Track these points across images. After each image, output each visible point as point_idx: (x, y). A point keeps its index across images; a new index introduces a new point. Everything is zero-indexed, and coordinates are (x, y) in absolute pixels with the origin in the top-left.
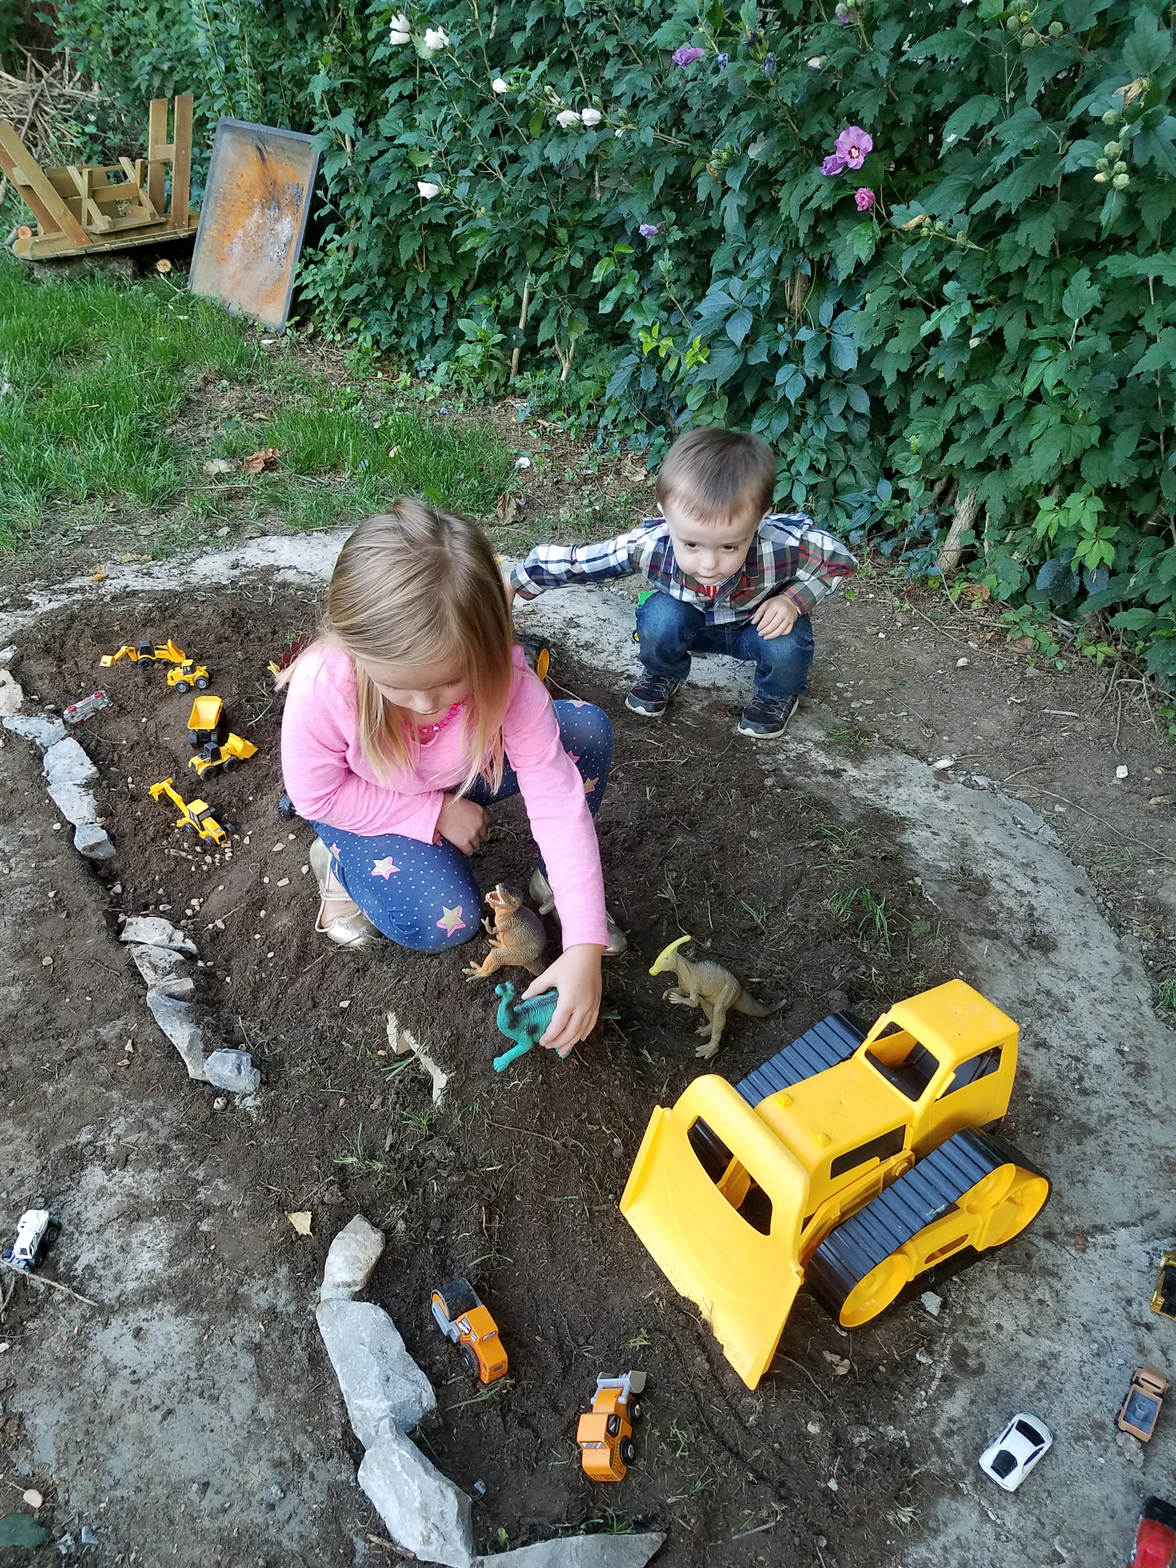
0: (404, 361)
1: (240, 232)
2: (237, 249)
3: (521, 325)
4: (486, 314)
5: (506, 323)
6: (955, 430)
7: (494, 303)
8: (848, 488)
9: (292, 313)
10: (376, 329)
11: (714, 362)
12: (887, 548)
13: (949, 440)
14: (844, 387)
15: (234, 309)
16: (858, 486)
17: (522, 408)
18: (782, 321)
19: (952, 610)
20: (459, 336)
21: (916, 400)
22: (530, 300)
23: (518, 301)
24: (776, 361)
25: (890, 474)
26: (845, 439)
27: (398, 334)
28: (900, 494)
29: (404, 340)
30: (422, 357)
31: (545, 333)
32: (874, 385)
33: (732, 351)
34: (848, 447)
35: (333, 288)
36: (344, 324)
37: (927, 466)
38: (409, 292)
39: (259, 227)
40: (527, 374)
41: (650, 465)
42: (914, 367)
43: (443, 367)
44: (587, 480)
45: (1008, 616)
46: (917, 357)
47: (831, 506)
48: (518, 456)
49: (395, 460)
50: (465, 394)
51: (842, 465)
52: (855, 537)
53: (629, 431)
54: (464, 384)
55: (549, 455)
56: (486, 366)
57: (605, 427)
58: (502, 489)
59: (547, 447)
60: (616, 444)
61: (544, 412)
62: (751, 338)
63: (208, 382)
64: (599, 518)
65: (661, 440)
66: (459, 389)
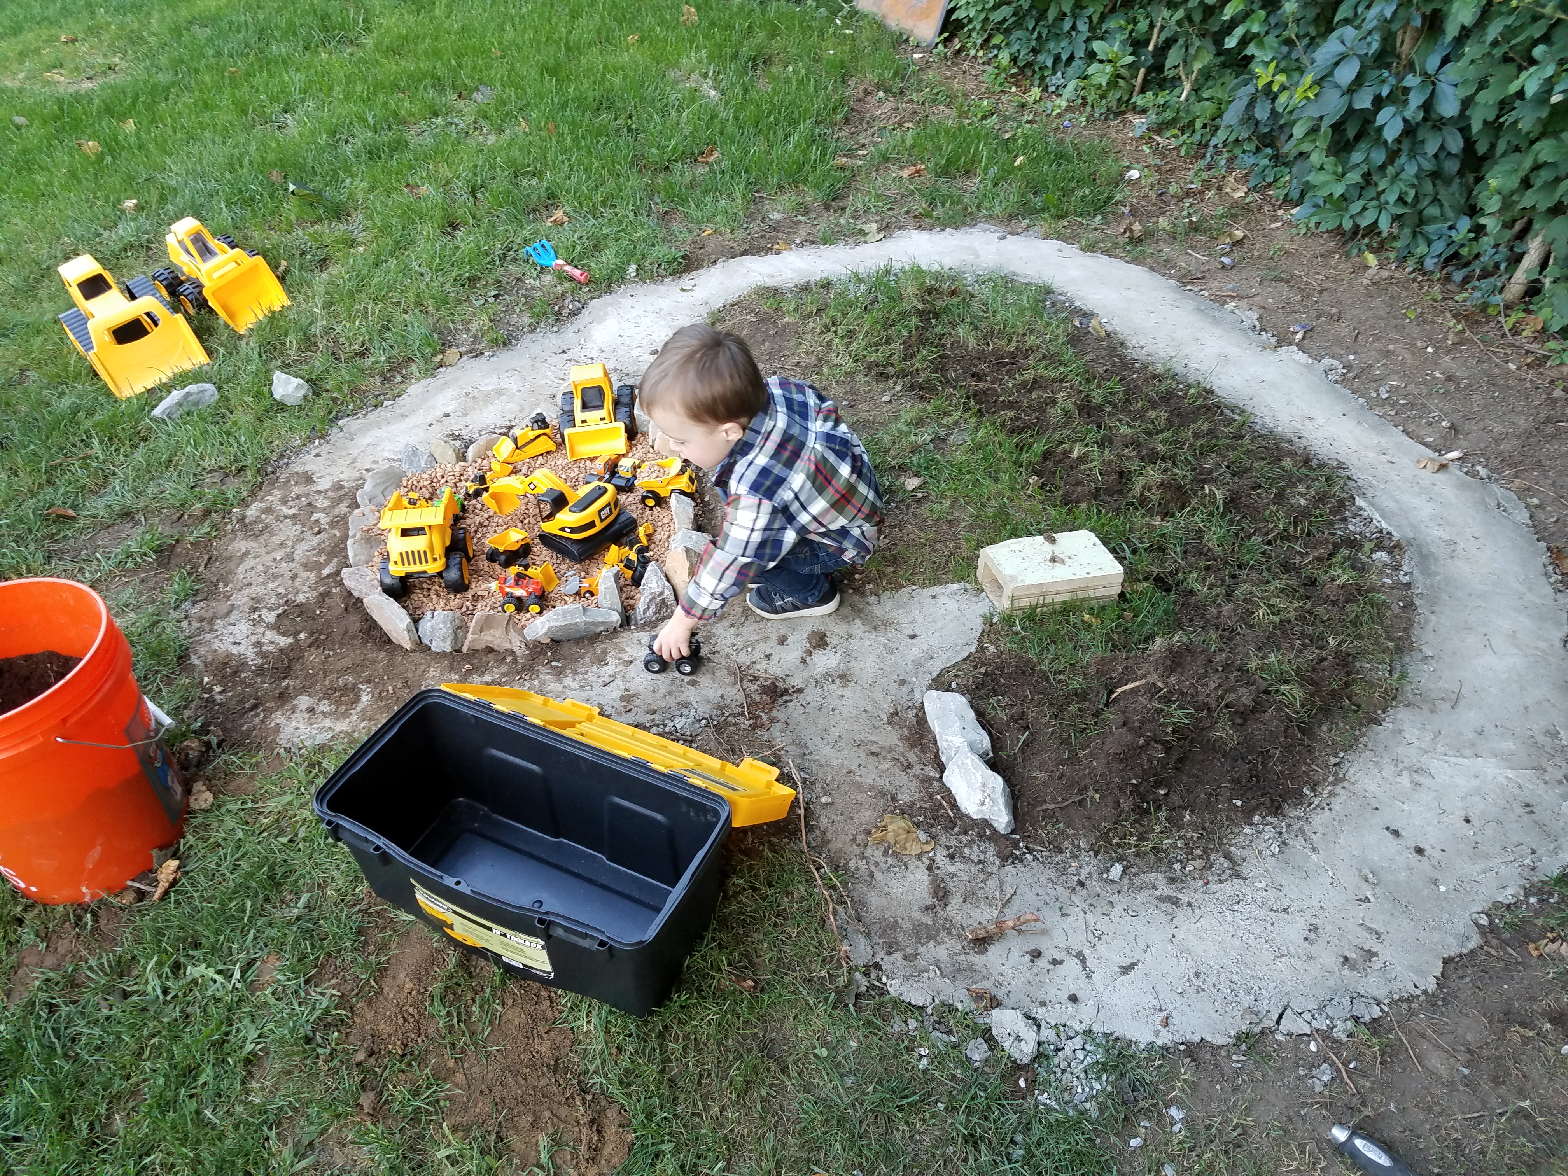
0: (1037, 76)
3: (1151, 47)
4: (1121, 37)
5: (1137, 44)
6: (1532, 176)
7: (1131, 27)
9: (943, 29)
10: (1016, 47)
11: (1323, 97)
12: (1458, 276)
13: (1526, 184)
14: (1440, 129)
15: (892, 23)
16: (1443, 218)
17: (1140, 123)
18: (1388, 66)
19: (1504, 336)
20: (1091, 56)
21: (1501, 146)
22: (1163, 28)
23: (1152, 26)
24: (1379, 102)
25: (1473, 211)
27: (1035, 51)
28: (1478, 229)
29: (1041, 58)
30: (1054, 73)
31: (1174, 57)
32: (1465, 130)
34: (1438, 182)
35: (983, 9)
36: (987, 41)
37: (1507, 204)
38: (1052, 14)
40: (1150, 94)
41: (1252, 184)
42: (1498, 117)
43: (1072, 85)
44: (1188, 193)
45: (1553, 344)
46: (1505, 105)
47: (1414, 234)
48: (1129, 168)
49: (1020, 168)
50: (1088, 109)
51: (1430, 198)
52: (1429, 263)
53: (1237, 151)
54: (1089, 100)
55: (1158, 169)
56: (1113, 84)
57: (1215, 146)
58: (1109, 198)
59: (1158, 162)
60: (1223, 162)
61: (1160, 128)
62: (1359, 82)
63: (867, 93)
64: (1195, 228)
65: (1266, 162)
66: (1084, 104)
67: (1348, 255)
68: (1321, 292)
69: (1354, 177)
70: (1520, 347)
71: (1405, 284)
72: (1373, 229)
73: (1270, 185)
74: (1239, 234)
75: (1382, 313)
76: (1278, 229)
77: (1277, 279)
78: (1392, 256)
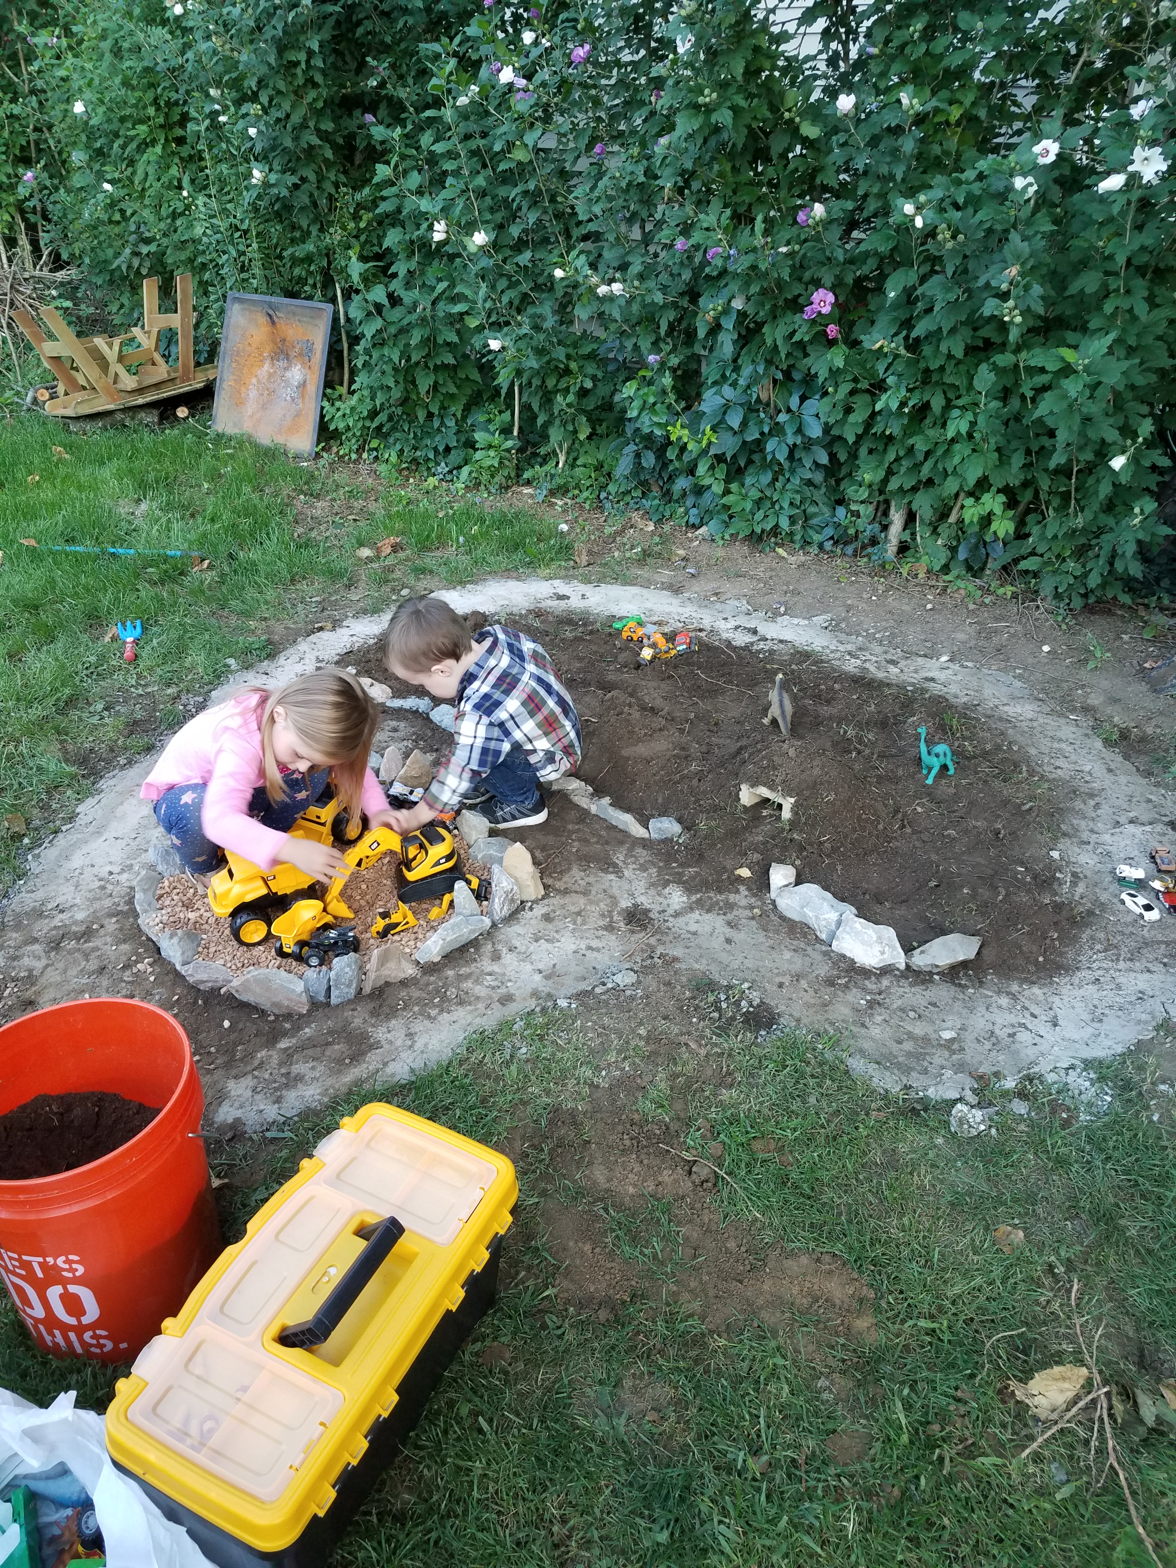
0: (424, 468)
1: (254, 381)
2: (253, 394)
4: (493, 427)
6: (895, 466)
7: (498, 418)
8: (815, 515)
9: (320, 439)
10: (398, 447)
11: (720, 442)
12: (850, 550)
13: (890, 474)
14: (811, 448)
16: (822, 512)
19: (908, 580)
21: (864, 451)
24: (765, 435)
25: (844, 502)
26: (811, 483)
27: (416, 448)
29: (422, 453)
33: (731, 433)
34: (813, 488)
38: (421, 416)
39: (270, 375)
41: (654, 520)
43: (465, 469)
47: (804, 528)
48: (556, 523)
49: (479, 535)
52: (827, 545)
53: (627, 498)
55: (576, 521)
57: (607, 498)
62: (744, 424)
63: (291, 497)
64: (648, 554)
65: (656, 502)
67: (761, 553)
68: (771, 578)
69: (754, 495)
70: (924, 584)
71: (819, 562)
72: (776, 530)
73: (669, 518)
74: (681, 553)
75: (822, 583)
76: (699, 546)
77: (736, 576)
78: (797, 546)
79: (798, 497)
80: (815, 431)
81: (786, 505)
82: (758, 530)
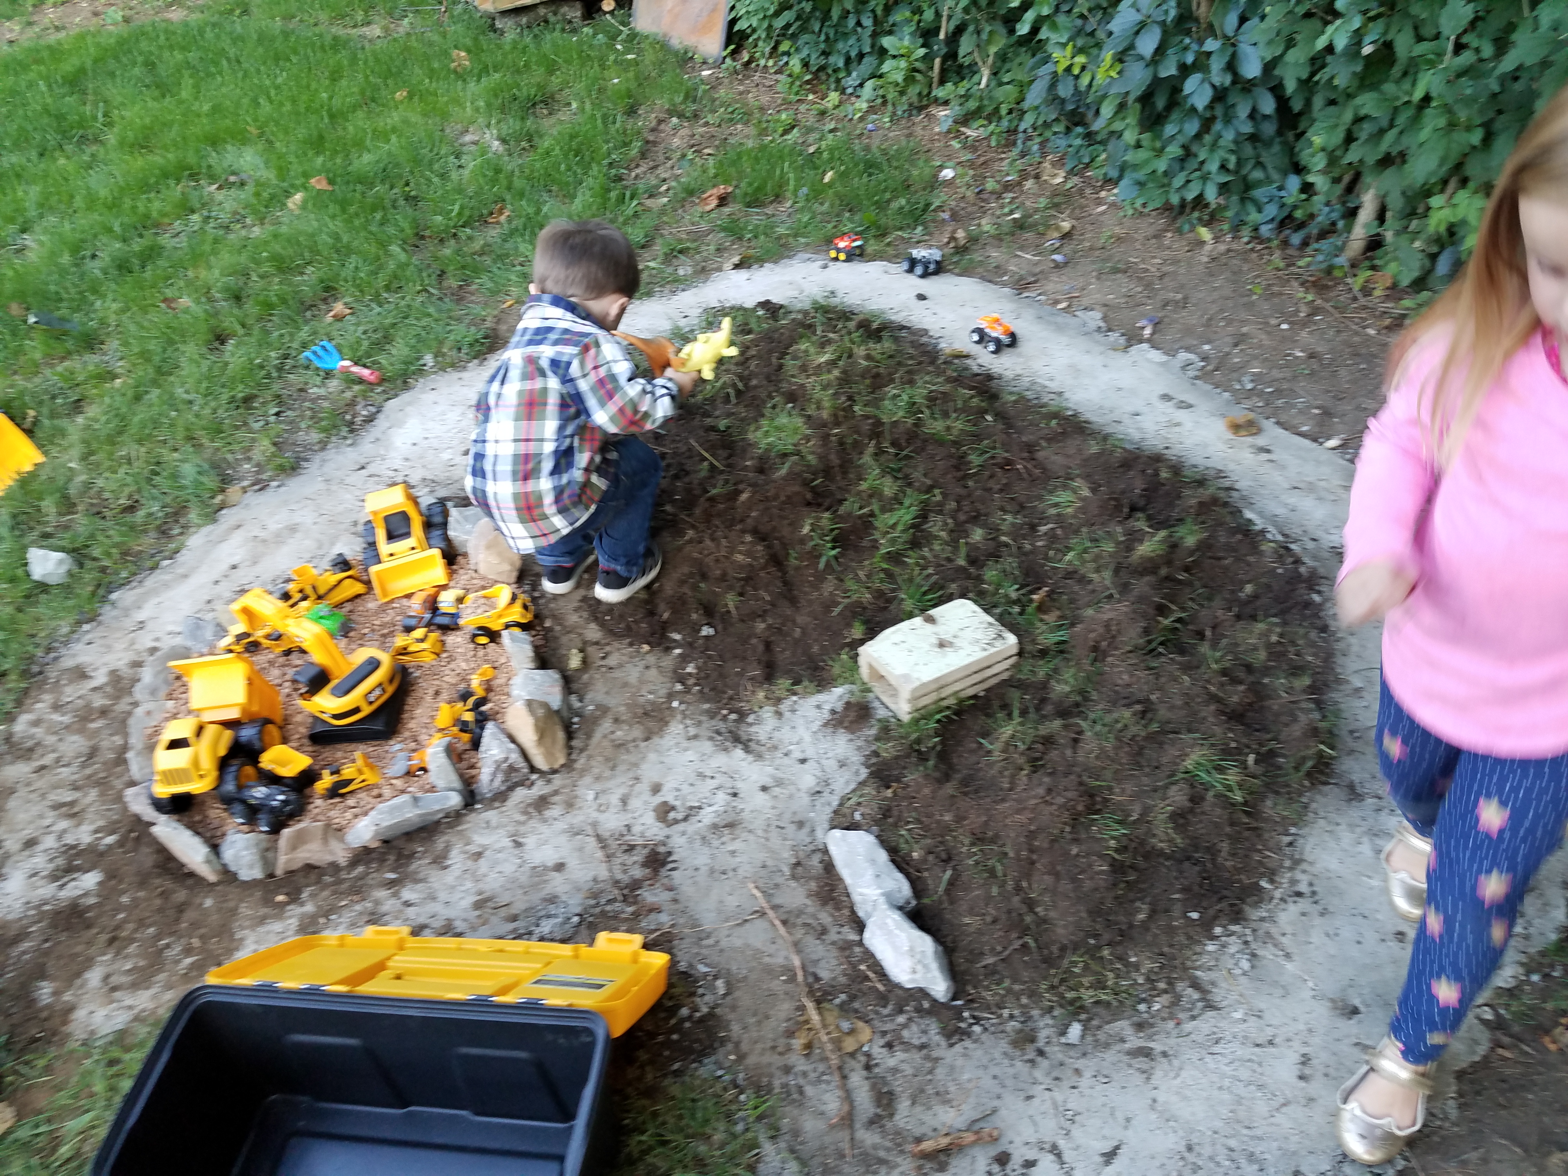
0: (832, 79)
3: (942, 36)
4: (908, 30)
5: (927, 34)
6: (1355, 128)
7: (917, 17)
9: (728, 41)
10: (805, 53)
11: (1126, 74)
12: (1296, 239)
13: (1350, 139)
14: (1250, 92)
15: (676, 43)
16: (1268, 181)
17: (944, 115)
18: (1188, 33)
19: (1355, 299)
20: (882, 53)
21: (1318, 101)
22: (950, 17)
23: (938, 15)
24: (1185, 70)
25: (1299, 169)
26: (1253, 138)
27: (825, 54)
28: (1307, 188)
29: (832, 59)
30: (849, 74)
31: (966, 45)
32: (1277, 90)
33: (1141, 64)
34: (1258, 145)
35: (765, 17)
36: (775, 48)
37: (1333, 160)
38: (835, 13)
40: (949, 86)
41: (1069, 167)
42: (1313, 74)
43: (869, 85)
44: (1007, 187)
45: (1407, 303)
46: (1318, 62)
47: (1243, 200)
48: (942, 167)
49: (830, 185)
50: (890, 108)
51: (1252, 162)
52: (1265, 230)
53: (1048, 134)
54: (890, 97)
55: (971, 164)
56: (909, 79)
57: (1025, 131)
58: (928, 205)
59: (969, 156)
60: (1035, 148)
61: (966, 120)
62: (1160, 51)
63: (660, 122)
64: (1020, 225)
65: (1078, 142)
66: (885, 103)
67: (1179, 231)
68: (1161, 278)
69: (1174, 150)
70: (1374, 309)
71: (1244, 255)
72: (1199, 202)
73: (1087, 166)
74: (1066, 225)
75: (1227, 292)
76: (1103, 213)
77: (1115, 271)
78: (1226, 227)
79: (1233, 159)
80: (1252, 69)
81: (1213, 166)
82: (1175, 200)
